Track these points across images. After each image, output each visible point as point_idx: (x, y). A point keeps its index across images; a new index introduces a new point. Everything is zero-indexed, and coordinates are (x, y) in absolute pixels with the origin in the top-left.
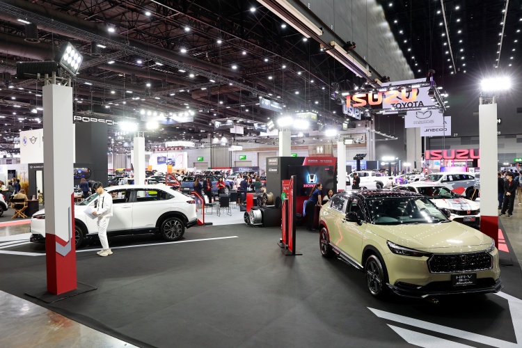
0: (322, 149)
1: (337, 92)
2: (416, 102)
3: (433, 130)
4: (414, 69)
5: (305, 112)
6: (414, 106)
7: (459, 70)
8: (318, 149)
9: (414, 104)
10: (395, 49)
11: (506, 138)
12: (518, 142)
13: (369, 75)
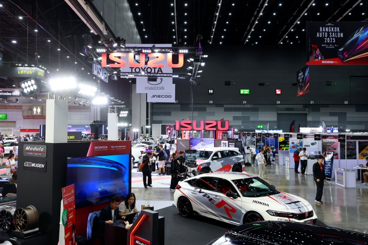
0: (39, 110)
1: (90, 47)
2: (155, 68)
3: (159, 96)
4: (141, 33)
5: (30, 66)
6: (153, 72)
7: (180, 41)
8: (35, 109)
9: (153, 70)
10: (127, 12)
11: (216, 106)
12: (225, 111)
13: (105, 33)
